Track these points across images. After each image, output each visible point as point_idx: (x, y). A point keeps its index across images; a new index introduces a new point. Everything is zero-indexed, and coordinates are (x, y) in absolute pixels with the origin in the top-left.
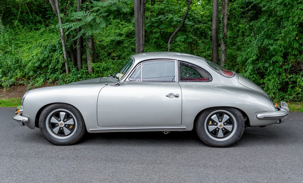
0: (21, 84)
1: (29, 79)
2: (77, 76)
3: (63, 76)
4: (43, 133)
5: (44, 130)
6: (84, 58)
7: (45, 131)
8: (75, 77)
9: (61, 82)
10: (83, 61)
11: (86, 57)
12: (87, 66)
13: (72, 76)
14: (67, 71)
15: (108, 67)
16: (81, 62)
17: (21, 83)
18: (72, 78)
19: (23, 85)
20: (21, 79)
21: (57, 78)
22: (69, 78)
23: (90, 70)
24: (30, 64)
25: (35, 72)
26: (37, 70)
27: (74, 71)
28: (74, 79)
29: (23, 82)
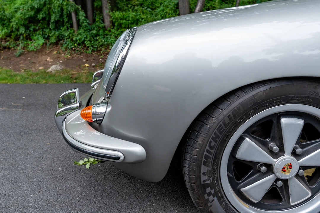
0: (5, 48)
1: (17, 39)
2: (91, 32)
3: (70, 33)
4: (209, 204)
5: (213, 192)
6: (97, 6)
7: (215, 198)
8: (88, 33)
9: (68, 43)
10: (95, 11)
11: (100, 4)
12: (102, 18)
13: (84, 32)
14: (75, 25)
15: (137, 18)
16: (93, 12)
17: (6, 45)
18: (85, 36)
19: (9, 48)
20: (5, 39)
21: (61, 37)
22: (80, 36)
23: (107, 23)
24: (18, 15)
25: (27, 27)
26: (29, 25)
27: (86, 26)
28: (89, 36)
29: (8, 43)
